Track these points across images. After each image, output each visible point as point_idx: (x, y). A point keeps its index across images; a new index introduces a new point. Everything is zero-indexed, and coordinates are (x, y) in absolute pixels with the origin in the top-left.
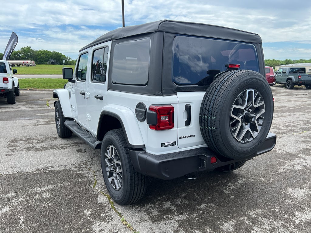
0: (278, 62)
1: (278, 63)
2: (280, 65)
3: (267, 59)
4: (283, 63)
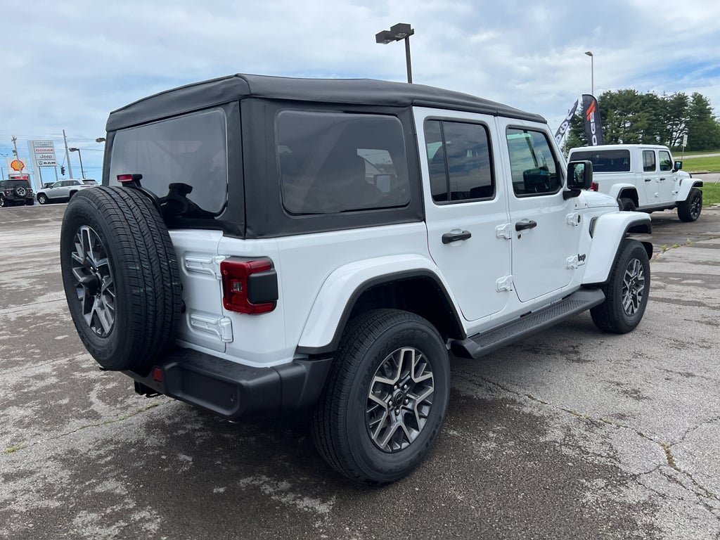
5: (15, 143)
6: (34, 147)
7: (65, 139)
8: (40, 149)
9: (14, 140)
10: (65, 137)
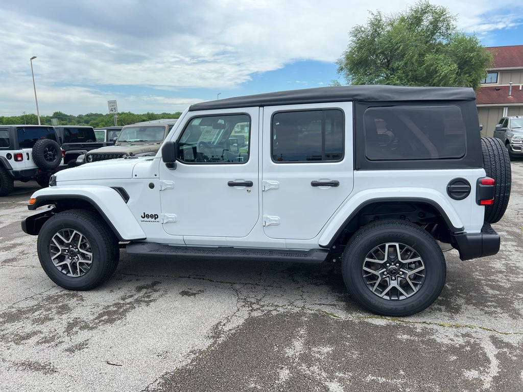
0: (137, 117)
1: (137, 119)
2: (141, 122)
3: (120, 112)
4: (145, 119)
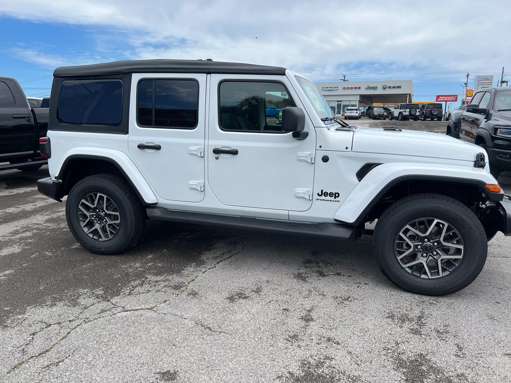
5: (468, 78)
6: (479, 80)
7: (503, 74)
8: (482, 81)
9: (468, 75)
10: (503, 72)
